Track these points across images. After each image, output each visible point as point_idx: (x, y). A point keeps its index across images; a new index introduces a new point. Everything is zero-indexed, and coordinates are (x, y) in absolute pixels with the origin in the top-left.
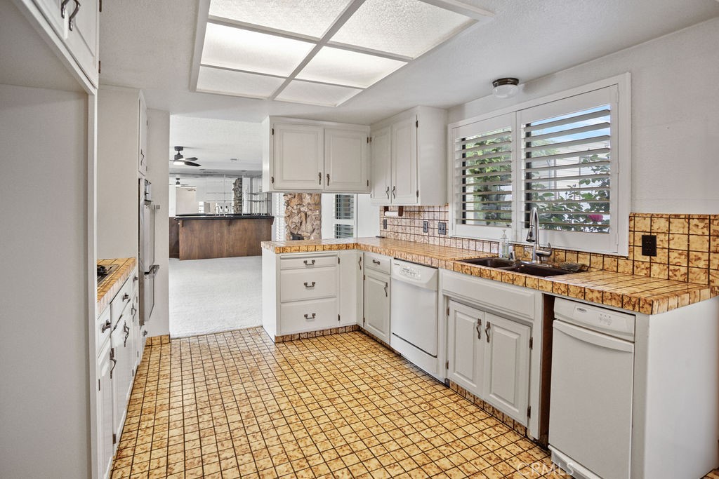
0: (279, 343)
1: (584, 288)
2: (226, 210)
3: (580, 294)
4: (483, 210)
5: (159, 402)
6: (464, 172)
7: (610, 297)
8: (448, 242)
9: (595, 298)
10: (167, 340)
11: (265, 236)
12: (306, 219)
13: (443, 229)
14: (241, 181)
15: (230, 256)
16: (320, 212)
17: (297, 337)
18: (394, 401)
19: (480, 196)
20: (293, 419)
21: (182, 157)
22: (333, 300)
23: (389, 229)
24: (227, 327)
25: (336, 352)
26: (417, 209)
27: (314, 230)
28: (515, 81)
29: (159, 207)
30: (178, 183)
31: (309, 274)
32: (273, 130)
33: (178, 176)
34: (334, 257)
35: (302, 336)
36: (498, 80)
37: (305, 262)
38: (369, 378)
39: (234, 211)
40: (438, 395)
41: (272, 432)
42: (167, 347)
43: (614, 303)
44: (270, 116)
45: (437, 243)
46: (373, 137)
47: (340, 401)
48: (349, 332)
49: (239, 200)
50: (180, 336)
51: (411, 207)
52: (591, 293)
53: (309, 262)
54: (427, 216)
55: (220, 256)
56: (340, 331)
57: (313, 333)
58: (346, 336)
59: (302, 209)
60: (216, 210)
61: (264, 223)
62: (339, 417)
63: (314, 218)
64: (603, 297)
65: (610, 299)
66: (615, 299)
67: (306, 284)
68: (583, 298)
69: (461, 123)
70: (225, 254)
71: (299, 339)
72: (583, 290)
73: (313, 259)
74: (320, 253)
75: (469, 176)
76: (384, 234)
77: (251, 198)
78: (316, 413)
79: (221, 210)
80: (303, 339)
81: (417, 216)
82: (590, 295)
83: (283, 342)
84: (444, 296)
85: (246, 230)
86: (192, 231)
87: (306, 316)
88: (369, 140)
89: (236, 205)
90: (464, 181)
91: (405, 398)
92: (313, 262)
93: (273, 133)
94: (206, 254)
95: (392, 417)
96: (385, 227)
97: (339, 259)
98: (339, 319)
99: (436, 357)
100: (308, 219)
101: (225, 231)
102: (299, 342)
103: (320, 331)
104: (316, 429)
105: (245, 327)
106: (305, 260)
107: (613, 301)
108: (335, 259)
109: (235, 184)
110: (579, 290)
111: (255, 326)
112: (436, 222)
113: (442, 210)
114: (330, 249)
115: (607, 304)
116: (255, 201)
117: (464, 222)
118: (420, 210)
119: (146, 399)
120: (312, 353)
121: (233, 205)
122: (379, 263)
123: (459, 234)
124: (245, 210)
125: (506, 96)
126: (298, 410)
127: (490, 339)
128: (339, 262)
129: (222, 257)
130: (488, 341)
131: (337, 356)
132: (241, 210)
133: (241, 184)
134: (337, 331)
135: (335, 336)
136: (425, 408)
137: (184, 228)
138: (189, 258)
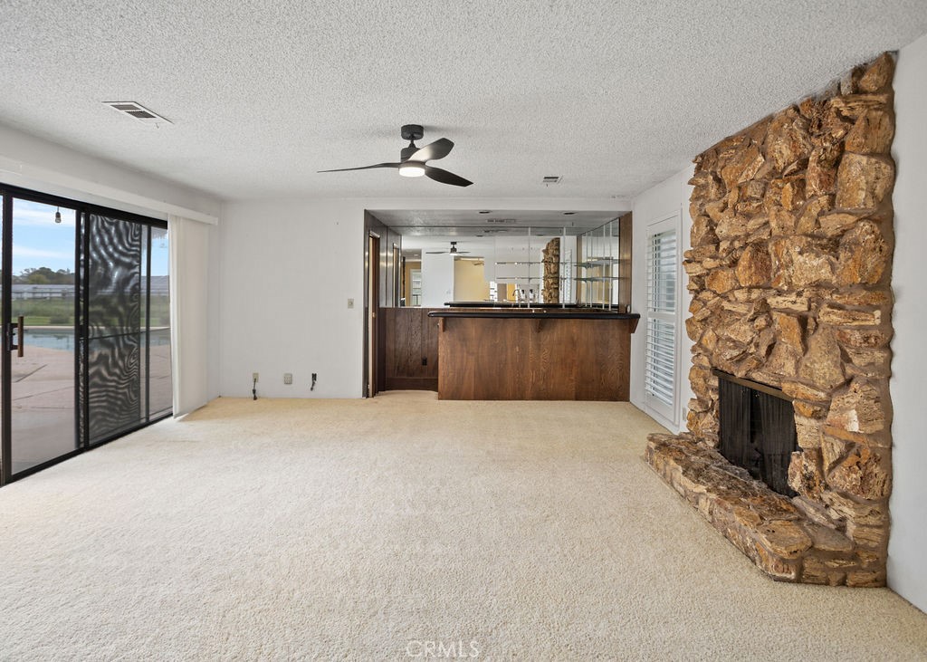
2: (531, 296)
11: (616, 358)
14: (558, 244)
15: (539, 397)
27: (848, 382)
30: (454, 250)
39: (545, 298)
49: (554, 280)
55: (519, 395)
60: (514, 297)
61: (613, 330)
70: (529, 392)
77: (579, 272)
79: (523, 297)
85: (573, 343)
86: (464, 340)
89: (547, 287)
94: (490, 390)
100: (814, 340)
101: (531, 344)
109: (546, 251)
116: (585, 280)
121: (542, 287)
124: (566, 296)
129: (522, 398)
133: (558, 250)
137: (447, 333)
138: (455, 395)
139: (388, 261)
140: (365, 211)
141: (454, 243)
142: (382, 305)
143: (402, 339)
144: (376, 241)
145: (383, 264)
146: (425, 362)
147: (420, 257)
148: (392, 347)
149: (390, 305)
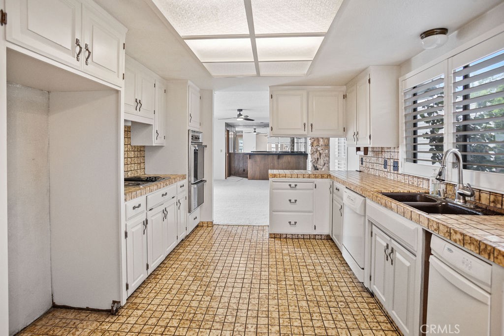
0: (272, 238)
1: (450, 228)
3: (447, 235)
4: (431, 150)
5: (187, 257)
6: (415, 117)
7: (469, 242)
8: (400, 178)
9: (458, 240)
10: (211, 225)
11: (302, 167)
12: (320, 156)
13: (396, 167)
16: (329, 151)
17: (284, 236)
18: (321, 293)
19: (427, 138)
20: (247, 286)
21: (242, 115)
22: (311, 214)
23: (364, 165)
24: (247, 223)
25: (305, 251)
26: (380, 150)
27: (325, 164)
28: (444, 31)
29: (206, 146)
30: (255, 132)
31: (292, 194)
32: (272, 95)
33: (255, 127)
34: (312, 184)
35: (288, 236)
36: (424, 33)
37: (290, 185)
38: (314, 273)
39: (289, 149)
40: (360, 299)
41: (230, 290)
42: (209, 229)
43: (472, 247)
44: (270, 87)
45: (392, 178)
46: (347, 94)
47: (284, 283)
48: (323, 239)
50: (219, 224)
51: (377, 148)
52: (455, 234)
53: (293, 185)
54: (387, 155)
56: (317, 237)
57: (296, 235)
58: (320, 242)
59: (319, 149)
61: (302, 158)
62: (275, 292)
63: (324, 155)
64: (464, 240)
65: (470, 243)
66: (473, 244)
67: (290, 201)
68: (449, 238)
69: (408, 75)
71: (286, 238)
72: (449, 229)
73: (296, 184)
74: (301, 179)
75: (420, 120)
76: (362, 169)
77: (298, 141)
78: (263, 286)
80: (289, 238)
81: (380, 155)
82: (455, 237)
83: (275, 238)
84: (369, 221)
86: (256, 161)
87: (290, 223)
88: (345, 97)
90: (415, 125)
91: (330, 294)
92: (296, 185)
93: (272, 98)
94: (264, 177)
95: (311, 304)
96: (362, 164)
97: (316, 185)
98: (315, 229)
99: (363, 269)
100: (322, 156)
101: (276, 163)
102: (285, 240)
103: (302, 235)
104: (256, 296)
105: (257, 225)
106: (290, 183)
107: (472, 246)
108: (311, 185)
110: (446, 229)
111: (264, 225)
112: (392, 161)
113: (396, 150)
114: (309, 177)
115: (467, 247)
117: (415, 162)
118: (382, 150)
119: (183, 254)
120: (289, 249)
122: (338, 190)
123: (407, 172)
125: (435, 46)
126: (254, 281)
127: (393, 262)
128: (315, 187)
130: (392, 264)
131: (303, 254)
132: (294, 149)
134: (314, 237)
135: (312, 240)
136: (341, 305)
137: (250, 160)
138: (253, 178)
139: (231, 136)
140: (226, 123)
141: (255, 129)
142: (230, 152)
143: (236, 163)
144: (228, 131)
145: (230, 136)
146: (244, 170)
147: (242, 133)
148: (233, 165)
149: (232, 152)
